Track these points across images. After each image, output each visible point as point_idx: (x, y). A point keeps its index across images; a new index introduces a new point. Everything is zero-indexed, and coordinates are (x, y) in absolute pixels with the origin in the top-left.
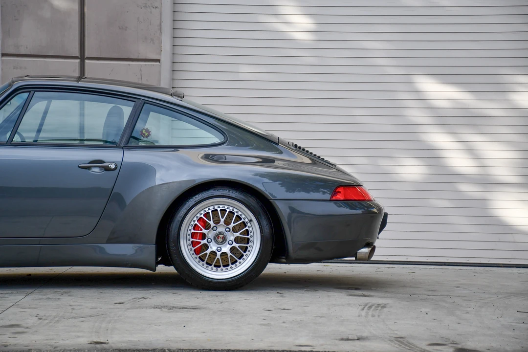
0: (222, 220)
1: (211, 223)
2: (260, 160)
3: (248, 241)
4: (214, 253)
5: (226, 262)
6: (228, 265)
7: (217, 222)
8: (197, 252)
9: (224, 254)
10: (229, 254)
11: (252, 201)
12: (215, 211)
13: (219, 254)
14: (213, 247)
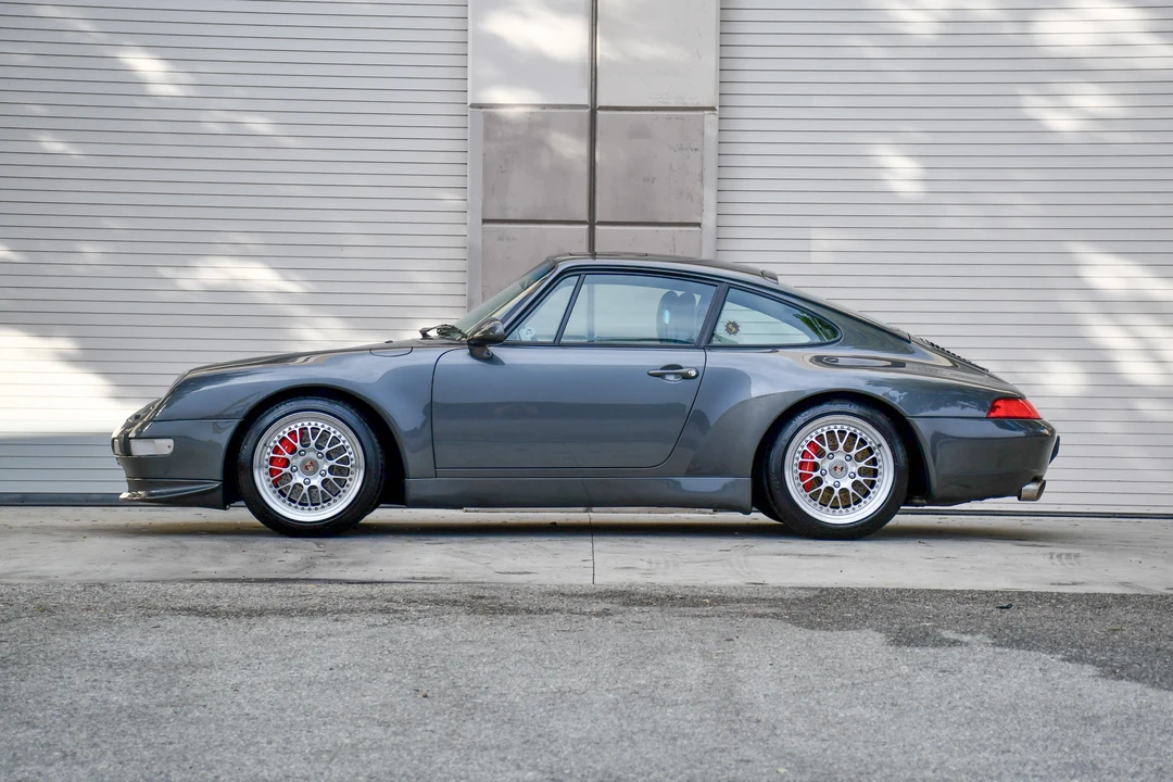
0: (841, 445)
1: (826, 448)
2: (890, 363)
3: (875, 473)
4: (830, 490)
5: (847, 500)
6: (849, 506)
7: (834, 447)
8: (807, 488)
9: (844, 491)
10: (851, 490)
11: (882, 418)
12: (830, 433)
13: (837, 490)
14: (829, 481)
